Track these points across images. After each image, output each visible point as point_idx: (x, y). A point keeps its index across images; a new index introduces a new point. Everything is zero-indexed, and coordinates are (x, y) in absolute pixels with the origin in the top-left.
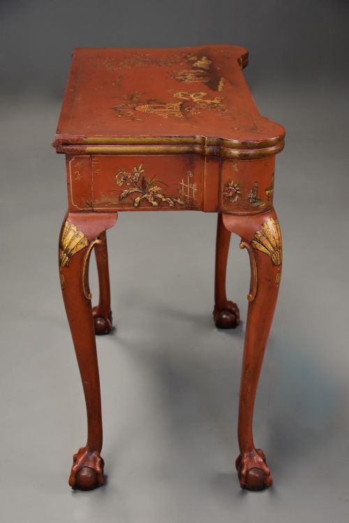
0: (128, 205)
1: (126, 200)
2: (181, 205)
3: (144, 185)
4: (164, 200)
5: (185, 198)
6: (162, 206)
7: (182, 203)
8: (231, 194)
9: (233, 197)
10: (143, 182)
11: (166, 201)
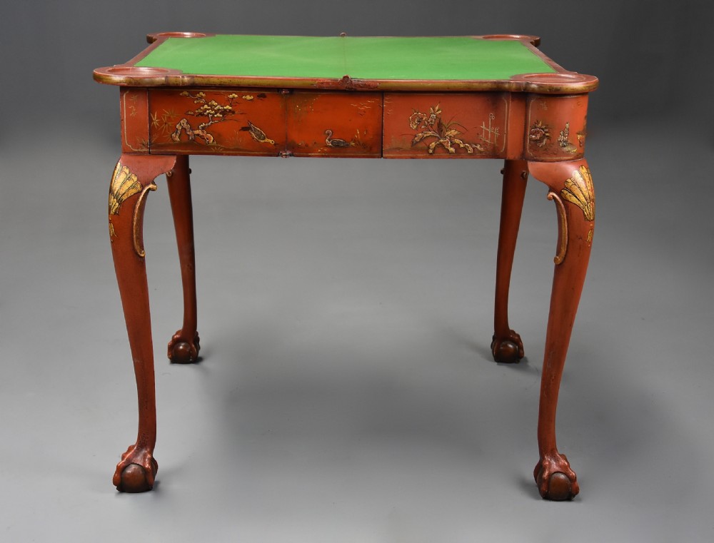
0: (422, 150)
1: (421, 145)
2: (481, 152)
3: (440, 128)
4: (462, 146)
5: (486, 143)
6: (460, 153)
7: (482, 149)
8: (538, 137)
9: (541, 140)
10: (440, 125)
11: (464, 148)
